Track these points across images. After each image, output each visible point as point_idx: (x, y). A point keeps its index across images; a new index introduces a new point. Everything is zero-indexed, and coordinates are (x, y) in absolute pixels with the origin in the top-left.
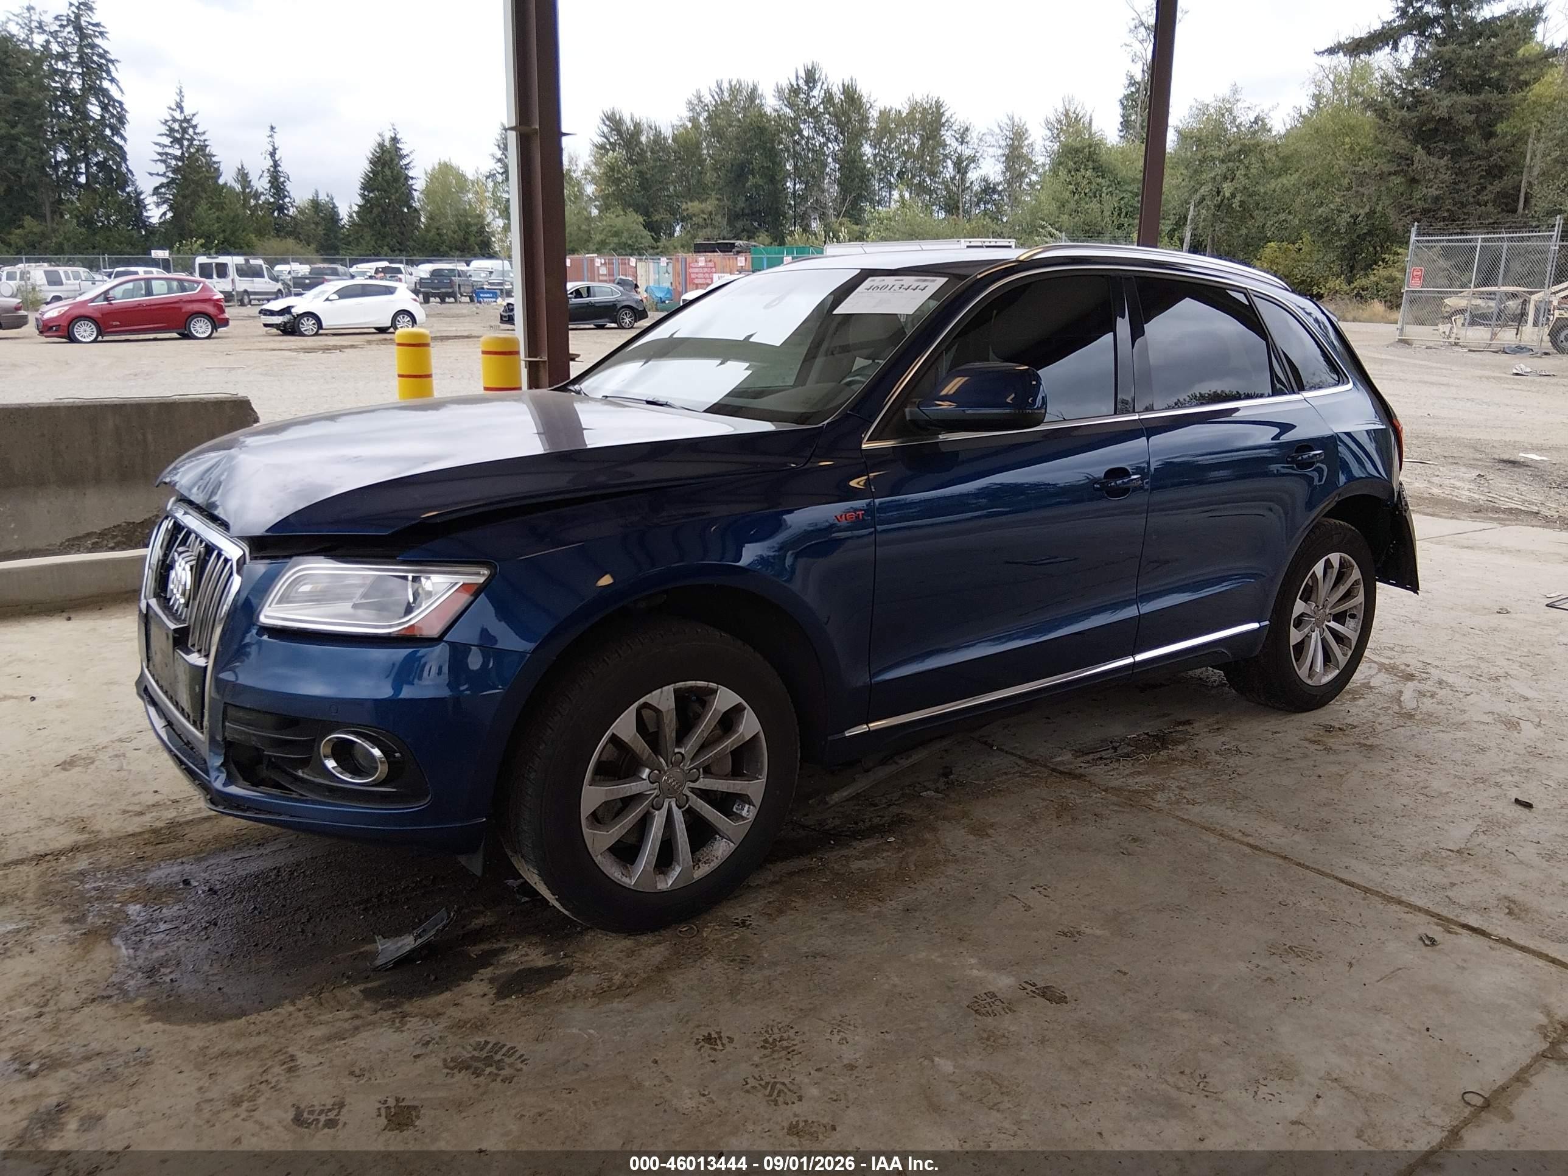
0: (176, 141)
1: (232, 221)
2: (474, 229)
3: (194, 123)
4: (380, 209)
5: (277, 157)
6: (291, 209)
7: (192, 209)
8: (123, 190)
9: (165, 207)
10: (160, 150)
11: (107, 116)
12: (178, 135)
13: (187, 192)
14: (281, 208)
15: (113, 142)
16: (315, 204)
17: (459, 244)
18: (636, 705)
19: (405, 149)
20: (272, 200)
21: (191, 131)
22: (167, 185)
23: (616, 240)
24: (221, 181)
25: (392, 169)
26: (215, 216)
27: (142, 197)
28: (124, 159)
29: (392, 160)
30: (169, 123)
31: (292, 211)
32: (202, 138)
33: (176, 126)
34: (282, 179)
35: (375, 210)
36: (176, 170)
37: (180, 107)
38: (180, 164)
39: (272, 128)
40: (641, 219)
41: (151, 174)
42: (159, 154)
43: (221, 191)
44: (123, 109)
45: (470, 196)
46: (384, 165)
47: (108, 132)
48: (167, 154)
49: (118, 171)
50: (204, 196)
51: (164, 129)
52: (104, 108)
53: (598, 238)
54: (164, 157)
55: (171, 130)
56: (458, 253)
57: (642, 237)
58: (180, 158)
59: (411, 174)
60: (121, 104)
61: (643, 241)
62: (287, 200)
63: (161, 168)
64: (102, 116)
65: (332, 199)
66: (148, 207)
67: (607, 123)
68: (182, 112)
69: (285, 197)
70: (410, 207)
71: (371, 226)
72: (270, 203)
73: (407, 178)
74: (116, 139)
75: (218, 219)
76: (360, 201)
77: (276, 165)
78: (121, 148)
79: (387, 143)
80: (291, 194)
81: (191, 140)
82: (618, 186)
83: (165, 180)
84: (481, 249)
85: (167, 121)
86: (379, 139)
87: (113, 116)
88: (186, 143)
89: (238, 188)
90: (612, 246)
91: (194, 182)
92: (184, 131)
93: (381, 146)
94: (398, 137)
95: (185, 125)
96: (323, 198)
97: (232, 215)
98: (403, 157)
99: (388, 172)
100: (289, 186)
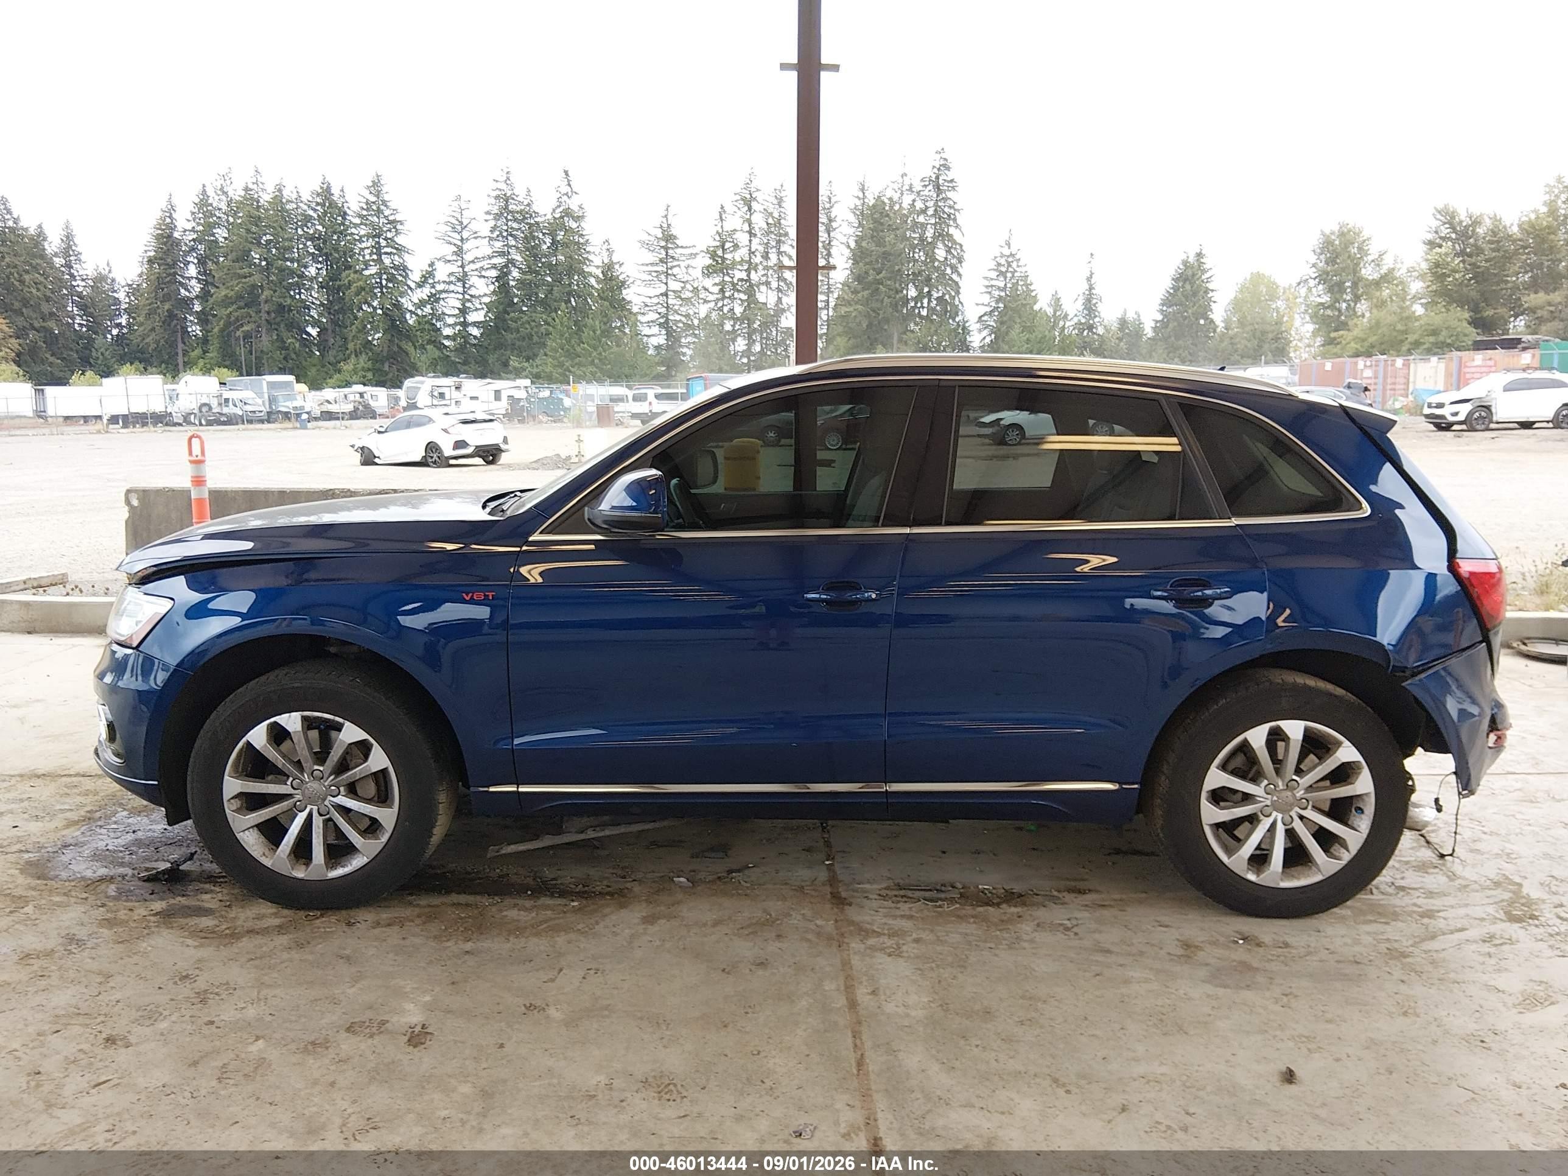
0: (1003, 274)
1: (1039, 342)
2: (1270, 336)
3: (1017, 257)
4: (1176, 324)
5: (1093, 281)
6: (1099, 328)
7: (1007, 333)
8: (954, 320)
9: (985, 333)
10: (987, 283)
11: (949, 257)
12: (1003, 269)
13: (1005, 319)
14: (1091, 328)
15: (951, 279)
16: (1123, 323)
17: (1251, 352)
18: (268, 722)
19: (1208, 262)
20: (1083, 321)
21: (1014, 265)
22: (991, 313)
23: (1432, 339)
24: (1036, 307)
25: (1192, 284)
26: (1025, 338)
27: (967, 325)
28: (958, 293)
29: (1194, 275)
30: (998, 259)
31: (1101, 331)
32: (1023, 269)
33: (1003, 261)
34: (1094, 301)
35: (1171, 325)
36: (999, 300)
37: (1009, 245)
38: (1003, 294)
39: (1092, 255)
40: (1467, 315)
41: (977, 304)
42: (987, 287)
43: (1036, 315)
44: (962, 250)
45: (1279, 303)
46: (1185, 280)
47: (949, 271)
48: (992, 286)
49: (953, 305)
50: (1018, 321)
51: (993, 265)
52: (948, 251)
53: (1412, 338)
54: (990, 290)
55: (999, 264)
56: (1250, 361)
57: (1466, 335)
58: (1004, 289)
59: (1210, 286)
60: (961, 246)
61: (1465, 339)
62: (1097, 320)
63: (986, 299)
64: (946, 259)
65: (1139, 316)
66: (971, 333)
67: (1439, 216)
68: (1009, 248)
69: (1096, 317)
70: (1206, 318)
71: (1165, 339)
72: (1081, 324)
73: (1207, 291)
74: (955, 277)
75: (1028, 341)
76: (1160, 317)
77: (1091, 288)
78: (957, 283)
79: (1192, 259)
80: (1102, 315)
81: (1013, 273)
82: (1442, 282)
83: (988, 309)
84: (1274, 356)
85: (996, 257)
86: (1184, 257)
87: (954, 256)
88: (1009, 275)
89: (1050, 311)
90: (1425, 346)
91: (1012, 309)
92: (1009, 265)
93: (1185, 263)
94: (1203, 252)
95: (1010, 259)
96: (1131, 316)
97: (1040, 336)
98: (1204, 271)
99: (1188, 287)
100: (1101, 307)
